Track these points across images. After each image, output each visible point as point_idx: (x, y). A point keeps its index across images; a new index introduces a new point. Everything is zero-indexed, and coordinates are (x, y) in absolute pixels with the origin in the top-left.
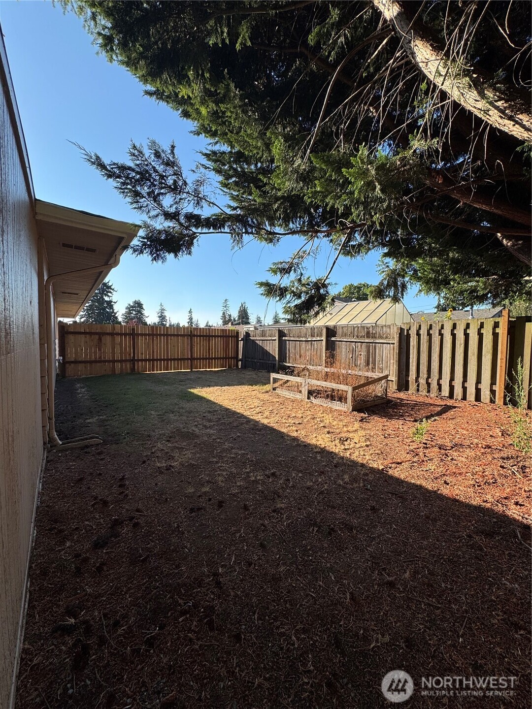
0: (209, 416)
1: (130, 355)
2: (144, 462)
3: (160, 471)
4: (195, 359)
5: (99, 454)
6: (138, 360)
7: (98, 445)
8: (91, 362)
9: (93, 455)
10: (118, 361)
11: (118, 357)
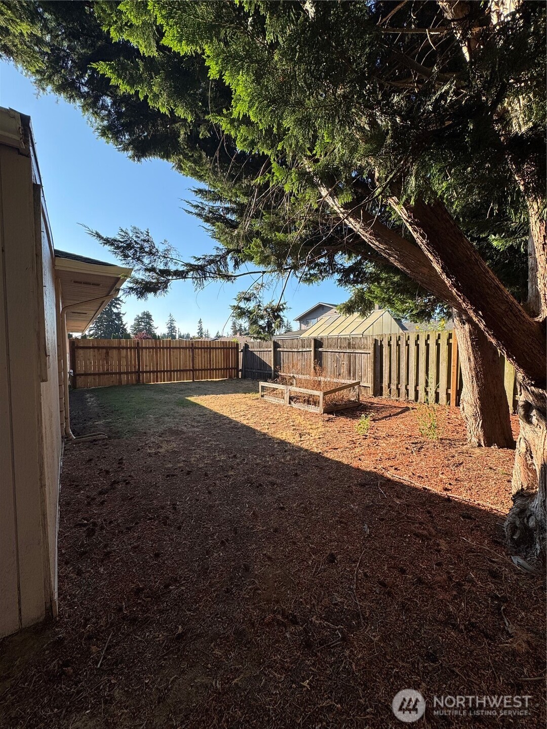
0: (199, 418)
1: (135, 367)
2: (139, 450)
3: (150, 455)
4: (196, 370)
5: (104, 445)
6: (143, 372)
7: (104, 439)
8: (99, 374)
9: (100, 446)
10: (124, 373)
11: (124, 369)
